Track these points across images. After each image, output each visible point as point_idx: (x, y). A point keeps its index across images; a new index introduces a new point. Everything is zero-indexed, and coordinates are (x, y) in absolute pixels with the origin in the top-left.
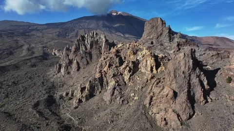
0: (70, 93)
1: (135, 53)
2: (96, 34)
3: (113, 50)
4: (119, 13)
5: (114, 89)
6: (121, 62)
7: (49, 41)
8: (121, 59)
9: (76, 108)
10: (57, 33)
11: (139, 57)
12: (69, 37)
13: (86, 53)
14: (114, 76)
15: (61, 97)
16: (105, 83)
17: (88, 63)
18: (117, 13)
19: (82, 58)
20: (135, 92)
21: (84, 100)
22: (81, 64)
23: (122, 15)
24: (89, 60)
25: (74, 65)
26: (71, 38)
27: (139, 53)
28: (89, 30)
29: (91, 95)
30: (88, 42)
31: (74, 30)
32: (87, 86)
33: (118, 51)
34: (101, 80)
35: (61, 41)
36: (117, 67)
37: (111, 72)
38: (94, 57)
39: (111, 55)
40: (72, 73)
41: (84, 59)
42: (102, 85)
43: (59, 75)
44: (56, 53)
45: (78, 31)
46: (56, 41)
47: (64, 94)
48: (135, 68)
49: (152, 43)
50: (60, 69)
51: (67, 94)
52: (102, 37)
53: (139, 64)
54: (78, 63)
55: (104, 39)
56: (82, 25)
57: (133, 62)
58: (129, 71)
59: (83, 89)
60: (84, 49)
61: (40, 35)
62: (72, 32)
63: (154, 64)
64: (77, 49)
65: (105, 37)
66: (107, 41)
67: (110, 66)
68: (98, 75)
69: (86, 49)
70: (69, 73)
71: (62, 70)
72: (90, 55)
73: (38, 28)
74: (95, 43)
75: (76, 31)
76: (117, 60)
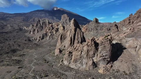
0: (36, 39)
1: (58, 26)
2: (45, 19)
3: (51, 25)
4: (58, 8)
5: (50, 36)
6: (53, 29)
7: (20, 23)
8: (53, 27)
9: (38, 42)
10: (23, 19)
11: (59, 27)
12: (30, 21)
13: (40, 26)
14: (50, 32)
15: (33, 40)
16: (47, 35)
17: (41, 30)
18: (57, 9)
19: (39, 28)
20: (56, 37)
21: (40, 40)
22: (39, 30)
23: (60, 10)
24: (42, 29)
25: (36, 31)
26: (31, 22)
27: (59, 26)
28: (41, 18)
29: (43, 38)
30: (41, 22)
31: (32, 18)
32: (42, 36)
33: (52, 25)
34: (46, 34)
35: (26, 23)
36: (51, 30)
37: (49, 32)
38: (44, 28)
39: (49, 26)
40: (35, 34)
41: (40, 29)
42: (46, 35)
43: (30, 35)
44: (25, 28)
45: (34, 18)
46: (23, 23)
47: (34, 39)
48: (57, 30)
49: (64, 23)
50: (30, 32)
51: (35, 39)
52: (47, 20)
53: (58, 29)
54: (37, 30)
55: (48, 22)
56: (36, 15)
57: (57, 29)
58: (55, 31)
59: (40, 37)
60: (40, 25)
61: (13, 20)
62: (31, 19)
63: (63, 29)
64: (37, 25)
65: (48, 20)
66: (49, 22)
67: (49, 30)
68: (45, 33)
69: (41, 25)
70: (34, 34)
71: (32, 33)
72: (42, 27)
73: (10, 16)
74: (44, 23)
75: (33, 18)
76: (52, 28)
